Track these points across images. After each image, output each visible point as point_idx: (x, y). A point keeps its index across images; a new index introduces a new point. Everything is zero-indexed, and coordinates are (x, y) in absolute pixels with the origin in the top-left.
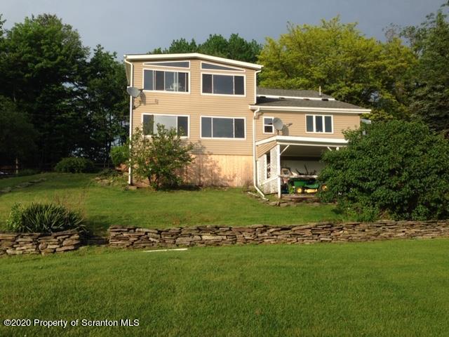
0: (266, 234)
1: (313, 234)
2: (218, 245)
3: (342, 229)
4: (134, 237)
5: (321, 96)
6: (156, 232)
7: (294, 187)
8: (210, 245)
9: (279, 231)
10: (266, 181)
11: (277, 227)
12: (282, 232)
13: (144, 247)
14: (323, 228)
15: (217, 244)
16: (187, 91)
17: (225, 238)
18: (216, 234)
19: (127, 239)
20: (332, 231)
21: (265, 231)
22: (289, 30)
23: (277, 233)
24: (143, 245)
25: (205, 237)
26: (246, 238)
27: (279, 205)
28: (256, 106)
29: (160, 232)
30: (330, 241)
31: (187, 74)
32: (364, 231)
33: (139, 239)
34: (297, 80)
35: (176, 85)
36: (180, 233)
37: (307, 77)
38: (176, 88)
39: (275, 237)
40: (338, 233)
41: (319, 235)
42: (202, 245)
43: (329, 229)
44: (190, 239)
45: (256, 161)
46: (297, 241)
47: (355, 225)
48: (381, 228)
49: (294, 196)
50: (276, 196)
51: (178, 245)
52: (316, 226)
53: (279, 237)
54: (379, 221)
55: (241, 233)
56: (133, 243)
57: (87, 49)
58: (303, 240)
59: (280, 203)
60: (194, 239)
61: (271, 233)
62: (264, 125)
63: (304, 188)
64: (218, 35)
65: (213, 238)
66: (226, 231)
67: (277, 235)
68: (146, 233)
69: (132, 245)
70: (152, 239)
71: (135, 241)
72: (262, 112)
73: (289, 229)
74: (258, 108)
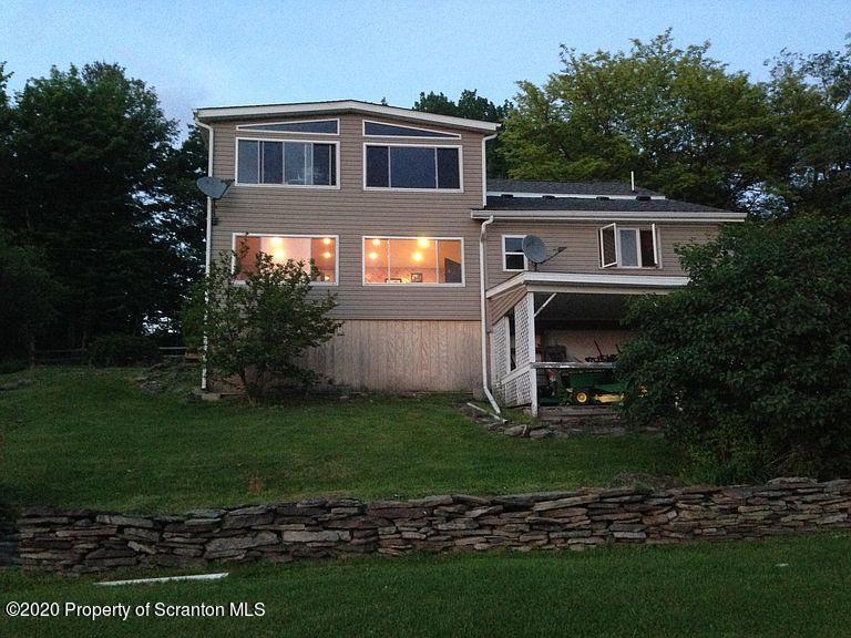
0: (460, 524)
1: (593, 522)
2: (327, 557)
3: (673, 506)
4: (86, 539)
5: (634, 193)
6: (149, 524)
7: (570, 390)
8: (304, 557)
9: (497, 514)
10: (509, 376)
11: (493, 503)
12: (506, 517)
13: (113, 568)
14: (621, 504)
15: (325, 553)
16: (334, 183)
17: (346, 535)
18: (323, 525)
19: (65, 546)
20: (646, 513)
21: (461, 514)
22: (564, 61)
23: (493, 520)
24: (109, 562)
25: (291, 536)
26: (406, 535)
27: (527, 435)
28: (486, 212)
29: (160, 526)
30: (643, 541)
31: (334, 146)
32: (735, 511)
33: (101, 546)
34: (585, 163)
35: (309, 171)
36: (218, 525)
37: (607, 157)
38: (309, 177)
39: (486, 532)
40: (662, 519)
41: (610, 522)
42: (282, 559)
43: (637, 507)
44: (247, 542)
45: (488, 333)
46: (549, 543)
47: (710, 494)
48: (782, 503)
49: (570, 410)
50: (527, 411)
51: (210, 561)
52: (602, 498)
53: (496, 532)
54: (776, 482)
55: (391, 522)
56: (83, 556)
57: (173, 123)
58: (566, 539)
59: (529, 430)
60: (258, 541)
61: (476, 519)
62: (504, 253)
63: (591, 393)
64: (437, 94)
65: (313, 536)
66: (350, 516)
67: (493, 527)
68: (121, 529)
69: (80, 562)
70: (136, 546)
71: (90, 550)
72: (498, 224)
73: (526, 507)
74: (491, 216)
